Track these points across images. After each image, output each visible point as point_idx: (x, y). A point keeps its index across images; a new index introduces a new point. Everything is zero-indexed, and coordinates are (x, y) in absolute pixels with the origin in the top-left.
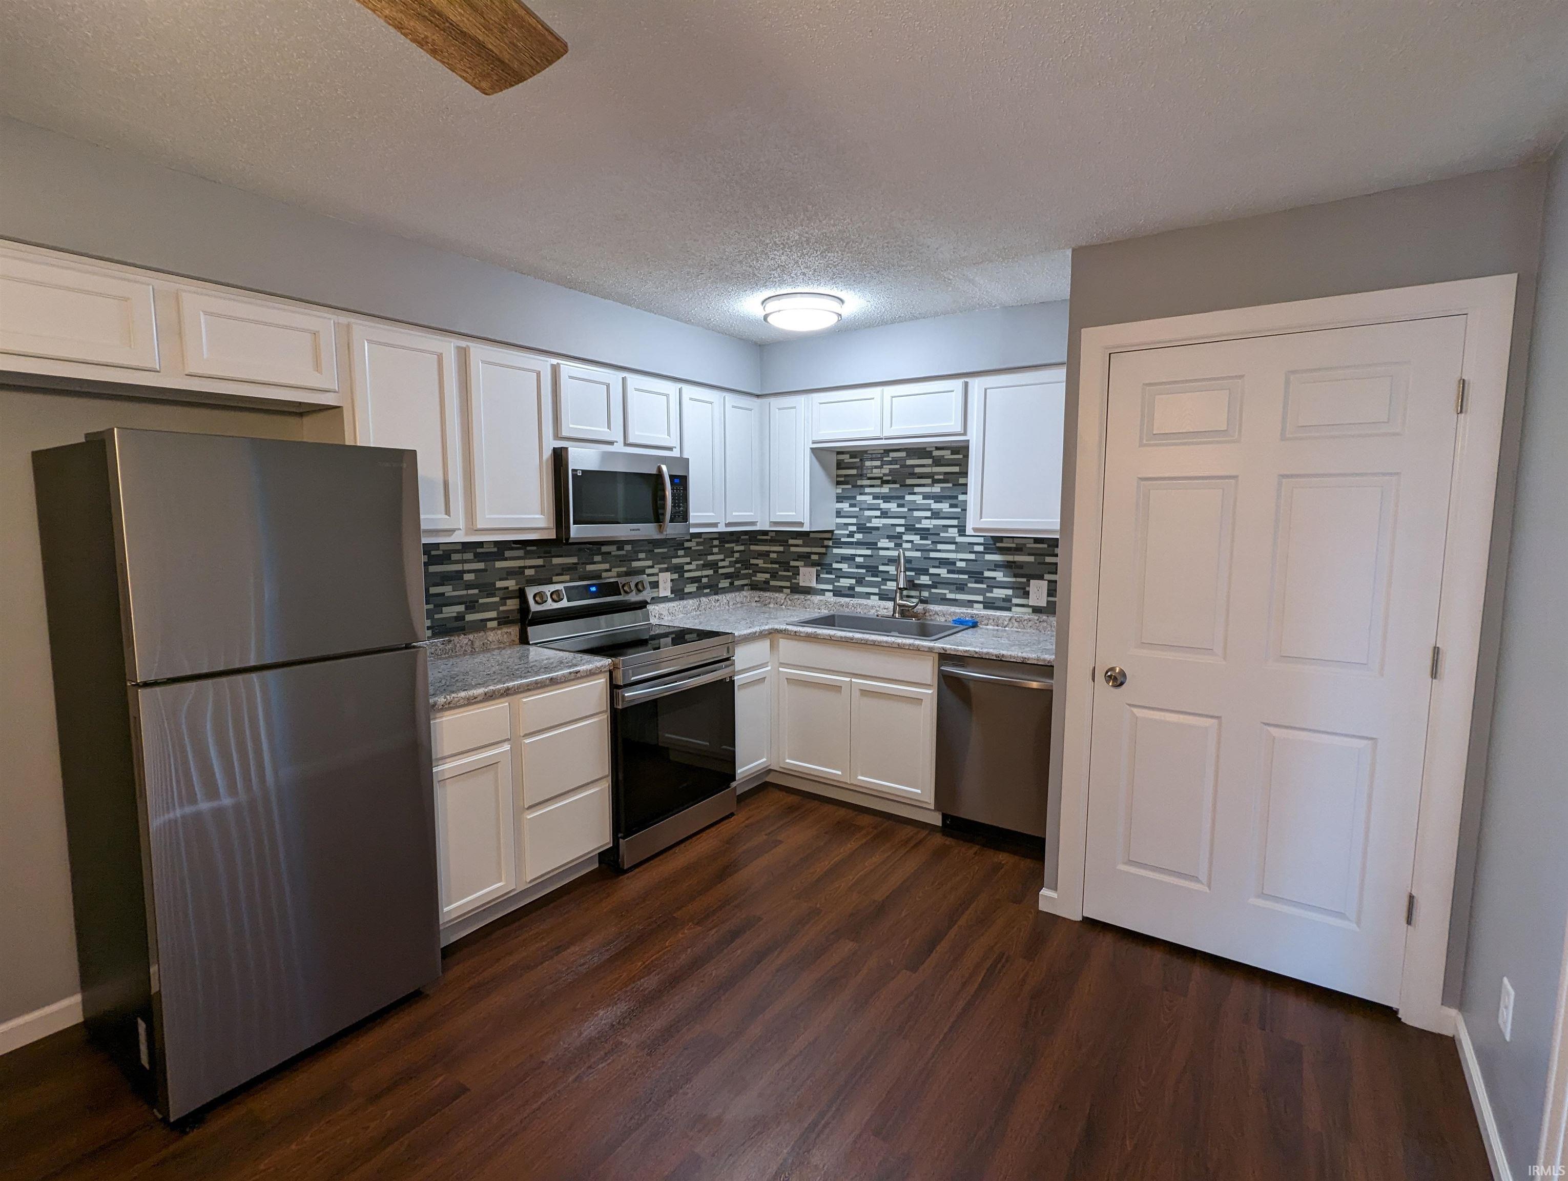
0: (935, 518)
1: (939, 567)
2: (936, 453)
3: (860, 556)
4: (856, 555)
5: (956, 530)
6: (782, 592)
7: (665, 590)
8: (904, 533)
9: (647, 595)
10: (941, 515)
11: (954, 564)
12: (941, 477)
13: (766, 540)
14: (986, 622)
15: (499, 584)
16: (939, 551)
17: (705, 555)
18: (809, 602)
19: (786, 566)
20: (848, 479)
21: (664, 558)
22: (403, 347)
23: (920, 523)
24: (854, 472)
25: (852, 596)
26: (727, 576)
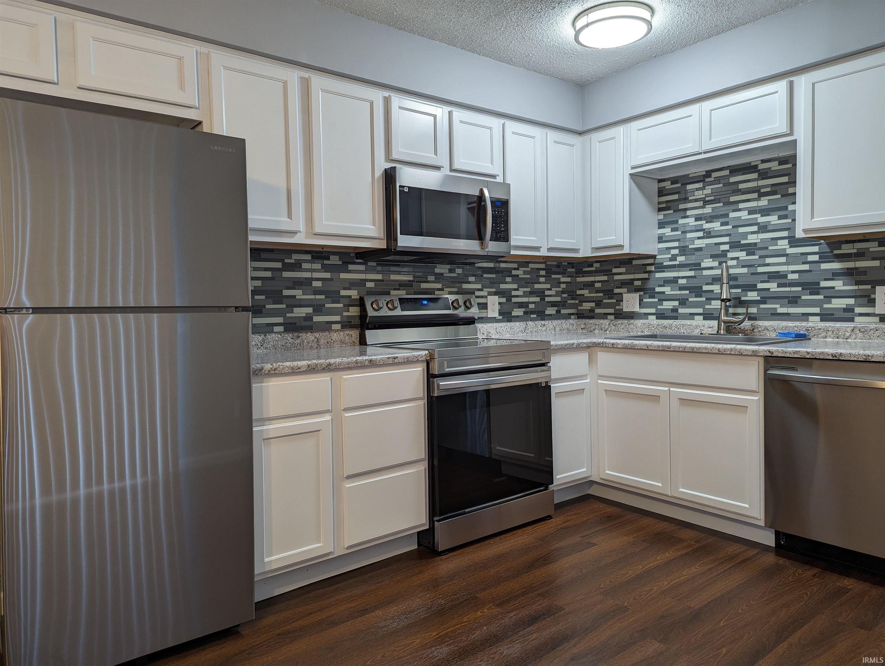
0: (762, 232)
1: (768, 282)
2: (761, 167)
3: (683, 278)
4: (679, 277)
5: (786, 242)
6: (607, 318)
7: (493, 311)
8: (728, 251)
9: (474, 312)
10: (769, 228)
11: (785, 276)
12: (769, 189)
13: (591, 272)
14: (824, 334)
15: (343, 293)
16: (768, 265)
17: (532, 283)
18: (632, 326)
19: (609, 293)
20: (669, 204)
21: (492, 283)
22: (254, 74)
23: (746, 239)
24: (676, 197)
25: (676, 318)
26: (553, 304)
